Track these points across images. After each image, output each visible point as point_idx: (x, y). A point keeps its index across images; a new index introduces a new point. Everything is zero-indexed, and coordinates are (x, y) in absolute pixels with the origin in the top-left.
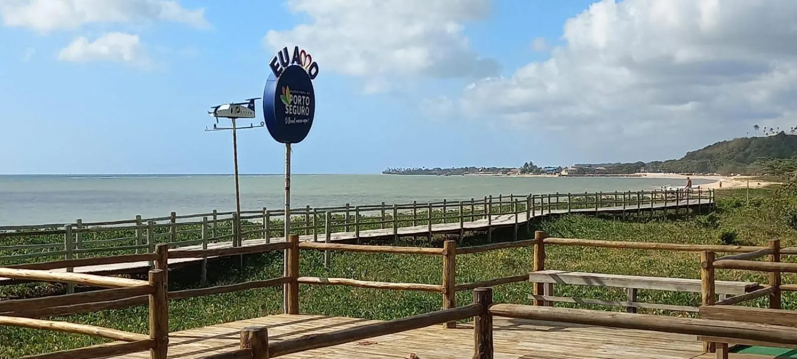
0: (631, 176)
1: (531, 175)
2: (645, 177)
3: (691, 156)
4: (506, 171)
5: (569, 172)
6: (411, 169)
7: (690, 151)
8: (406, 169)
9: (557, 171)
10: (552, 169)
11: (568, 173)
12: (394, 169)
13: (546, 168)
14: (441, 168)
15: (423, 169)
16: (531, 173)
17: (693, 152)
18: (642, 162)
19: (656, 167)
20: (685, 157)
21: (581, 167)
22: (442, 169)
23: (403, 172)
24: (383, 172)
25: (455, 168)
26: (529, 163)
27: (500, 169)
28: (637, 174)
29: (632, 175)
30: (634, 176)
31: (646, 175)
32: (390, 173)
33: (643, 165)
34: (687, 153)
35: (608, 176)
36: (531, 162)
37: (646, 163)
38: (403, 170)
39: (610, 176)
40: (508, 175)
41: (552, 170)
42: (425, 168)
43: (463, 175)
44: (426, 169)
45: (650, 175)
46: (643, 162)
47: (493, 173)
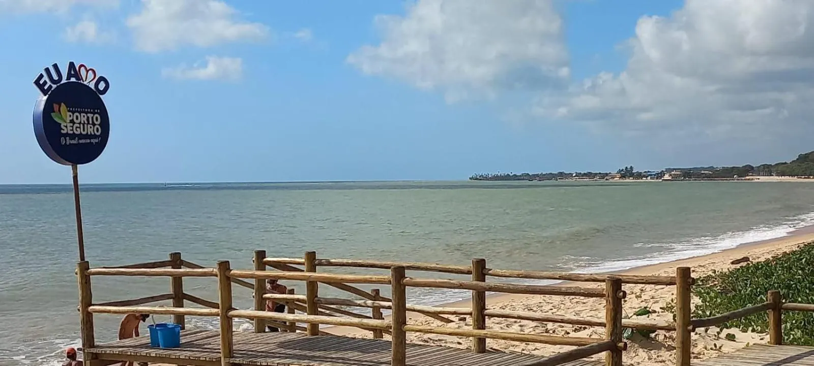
0: (742, 180)
1: (631, 180)
2: (757, 180)
3: (803, 158)
4: (603, 176)
5: (673, 176)
6: (499, 175)
7: (802, 153)
8: (493, 175)
9: (659, 175)
10: (654, 173)
11: (672, 178)
12: (481, 174)
13: (646, 172)
14: (529, 173)
15: (511, 175)
16: (631, 178)
17: (806, 154)
18: (750, 166)
19: (767, 170)
20: (797, 159)
21: (686, 171)
22: (531, 174)
23: (490, 178)
24: (470, 178)
25: (544, 173)
26: (629, 167)
27: (596, 174)
28: (747, 177)
29: (743, 178)
30: (745, 180)
31: (759, 179)
32: (477, 179)
33: (752, 168)
34: (799, 156)
35: (717, 180)
36: (631, 167)
37: (754, 166)
38: (490, 176)
39: (719, 180)
40: (606, 180)
41: (655, 175)
42: (513, 174)
43: (557, 180)
44: (515, 175)
45: (763, 179)
46: (752, 165)
47: (590, 178)
